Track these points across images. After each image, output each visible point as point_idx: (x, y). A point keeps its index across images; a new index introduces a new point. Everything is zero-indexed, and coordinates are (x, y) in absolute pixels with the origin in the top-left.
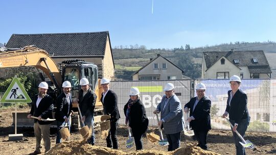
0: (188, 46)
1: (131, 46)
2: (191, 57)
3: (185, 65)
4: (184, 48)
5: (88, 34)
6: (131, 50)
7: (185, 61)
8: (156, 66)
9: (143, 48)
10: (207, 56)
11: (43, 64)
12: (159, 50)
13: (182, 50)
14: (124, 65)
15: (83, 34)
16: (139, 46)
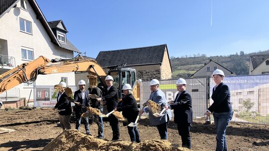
0: (242, 53)
1: (194, 55)
2: (244, 61)
3: (239, 68)
4: (239, 54)
5: (151, 47)
6: (194, 58)
7: (240, 65)
8: (208, 68)
9: (204, 56)
10: (254, 59)
11: (92, 70)
12: (217, 56)
13: (237, 55)
14: (188, 70)
15: (147, 47)
16: (201, 55)
